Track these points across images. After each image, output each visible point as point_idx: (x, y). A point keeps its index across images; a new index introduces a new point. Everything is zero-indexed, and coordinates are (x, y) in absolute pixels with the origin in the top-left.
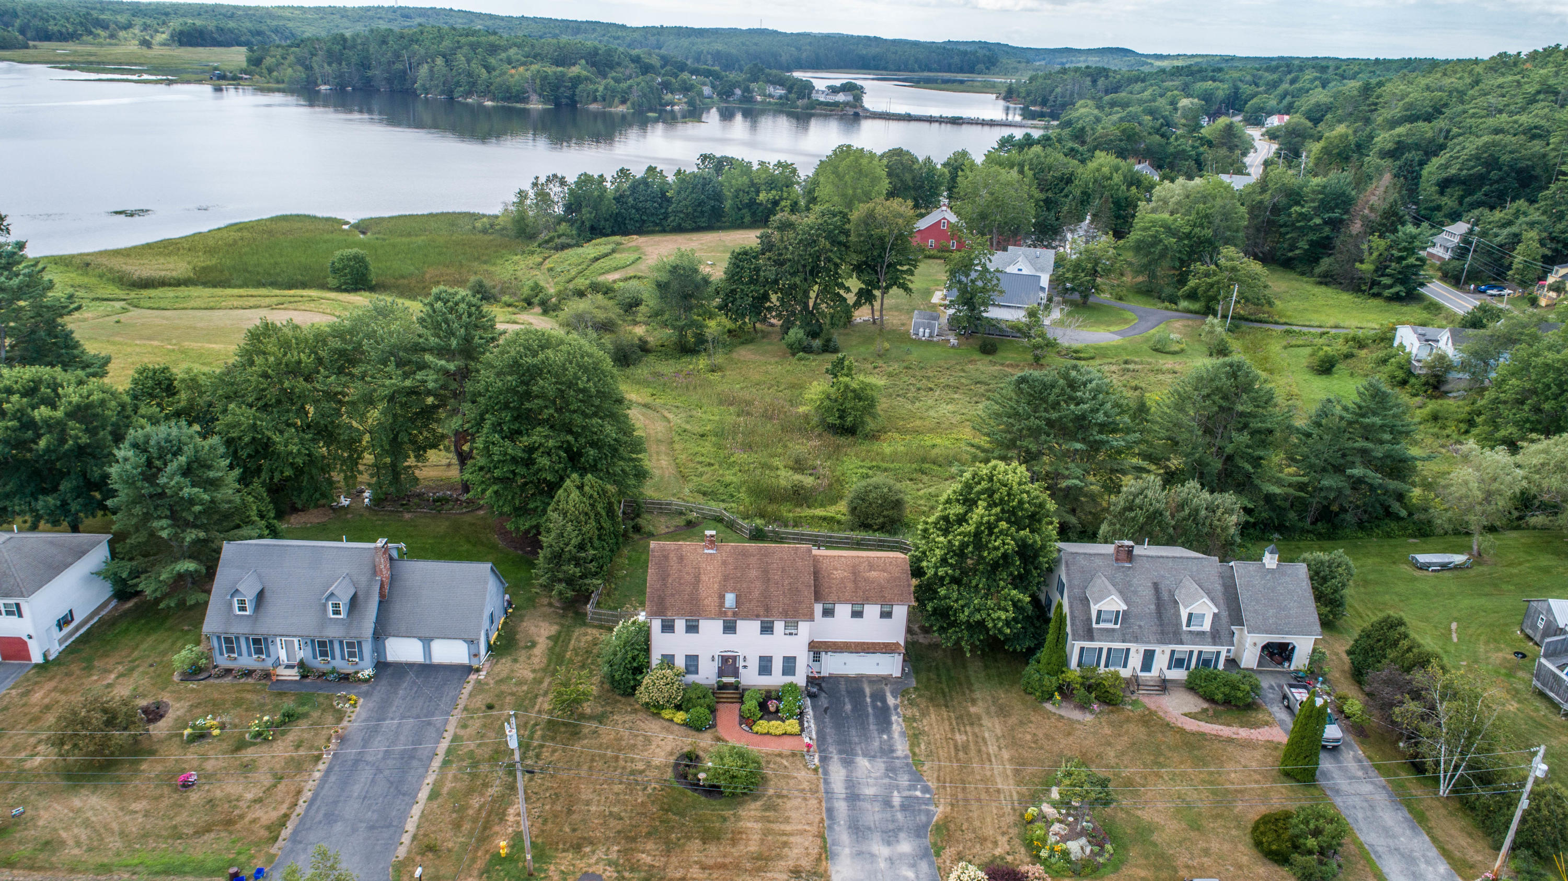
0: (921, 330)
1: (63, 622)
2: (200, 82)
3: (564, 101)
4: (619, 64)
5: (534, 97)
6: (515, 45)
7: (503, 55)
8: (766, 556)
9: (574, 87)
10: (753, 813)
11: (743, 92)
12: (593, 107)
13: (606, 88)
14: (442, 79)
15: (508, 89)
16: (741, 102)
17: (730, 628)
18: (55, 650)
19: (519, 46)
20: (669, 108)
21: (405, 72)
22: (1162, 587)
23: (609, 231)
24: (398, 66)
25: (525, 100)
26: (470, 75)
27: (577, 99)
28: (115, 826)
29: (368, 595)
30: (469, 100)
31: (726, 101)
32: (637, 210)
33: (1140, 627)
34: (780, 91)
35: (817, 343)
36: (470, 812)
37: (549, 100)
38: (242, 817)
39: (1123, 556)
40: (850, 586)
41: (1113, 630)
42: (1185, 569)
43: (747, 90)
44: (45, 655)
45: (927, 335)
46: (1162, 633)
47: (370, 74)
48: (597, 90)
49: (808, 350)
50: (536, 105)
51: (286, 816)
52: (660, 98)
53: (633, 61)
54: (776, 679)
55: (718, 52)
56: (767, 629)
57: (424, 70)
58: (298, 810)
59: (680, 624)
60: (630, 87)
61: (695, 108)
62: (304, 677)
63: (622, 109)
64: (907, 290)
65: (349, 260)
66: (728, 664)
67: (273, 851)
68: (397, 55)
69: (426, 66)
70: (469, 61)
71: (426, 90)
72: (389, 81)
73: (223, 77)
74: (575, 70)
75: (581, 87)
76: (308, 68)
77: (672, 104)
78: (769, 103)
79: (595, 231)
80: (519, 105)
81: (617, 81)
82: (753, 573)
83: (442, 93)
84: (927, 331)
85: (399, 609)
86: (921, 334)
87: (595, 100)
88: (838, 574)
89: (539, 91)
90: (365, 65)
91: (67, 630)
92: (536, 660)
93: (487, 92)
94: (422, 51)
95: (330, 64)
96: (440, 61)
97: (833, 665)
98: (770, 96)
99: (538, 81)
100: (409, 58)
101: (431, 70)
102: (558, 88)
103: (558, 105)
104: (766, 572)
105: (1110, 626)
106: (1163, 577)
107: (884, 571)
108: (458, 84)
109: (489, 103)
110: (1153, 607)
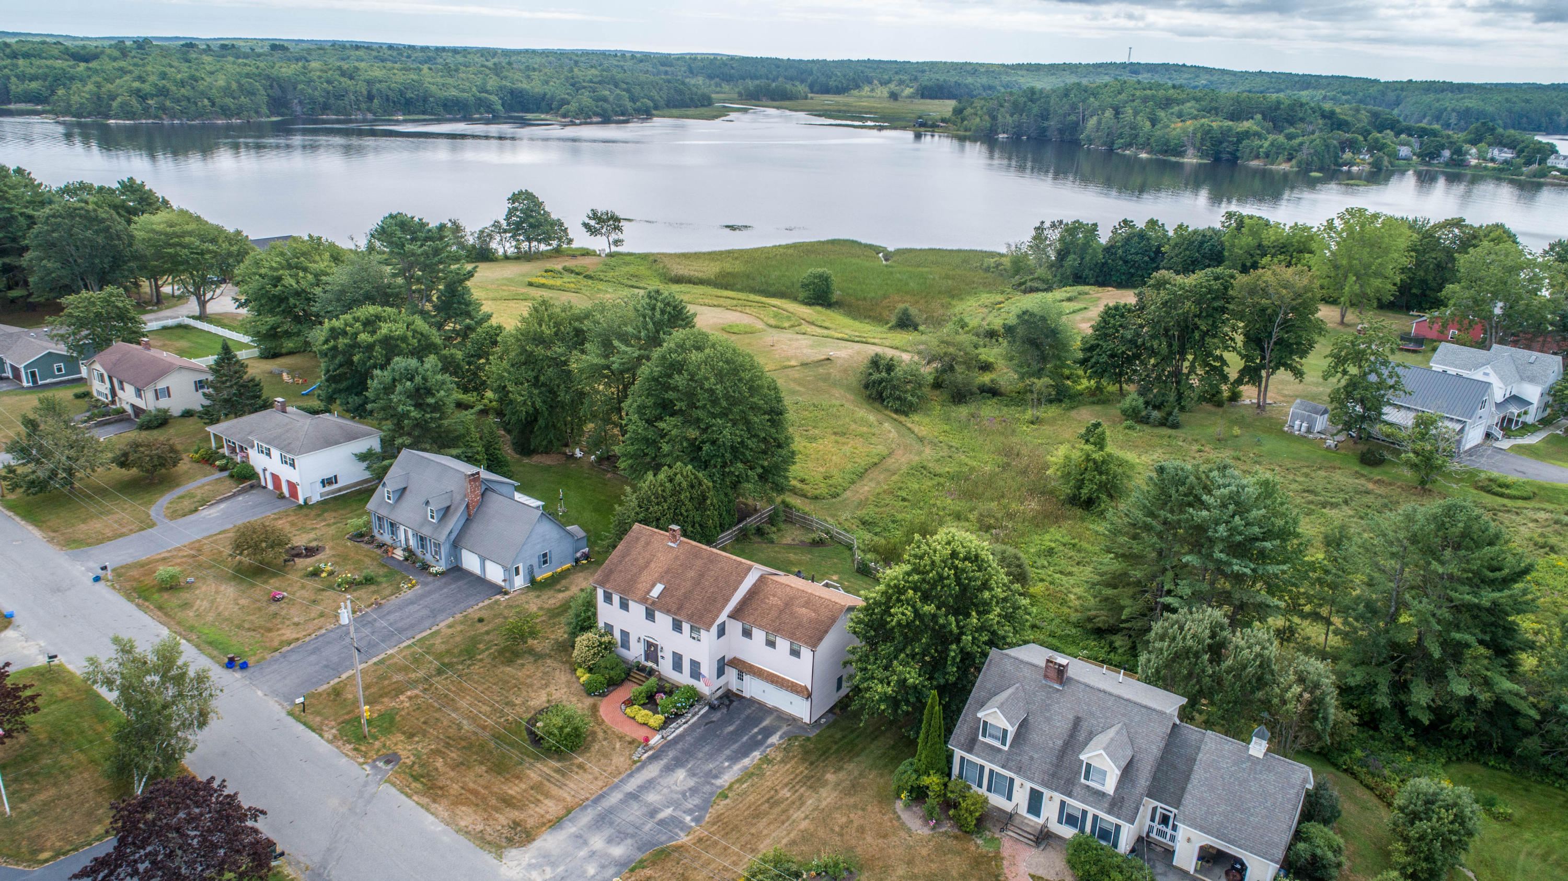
0: (1298, 422)
1: (326, 482)
2: (904, 128)
3: (1225, 156)
4: (1302, 120)
5: (1190, 151)
6: (1194, 99)
7: (1176, 109)
8: (711, 562)
9: (1239, 141)
10: (545, 769)
11: (1453, 154)
12: (1254, 163)
13: (1272, 144)
14: (1106, 131)
15: (1167, 143)
16: (1447, 165)
17: (650, 616)
18: (316, 498)
19: (1197, 100)
20: (1345, 168)
21: (1077, 124)
22: (1085, 725)
23: (1092, 281)
24: (1073, 118)
25: (1181, 154)
26: (1133, 128)
27: (1239, 154)
28: (221, 608)
29: (456, 509)
30: (1127, 152)
31: (1428, 164)
32: (1126, 262)
33: (1032, 758)
34: (1507, 155)
35: (1156, 414)
36: (386, 682)
37: (1207, 155)
38: (278, 630)
39: (1053, 674)
40: (774, 613)
41: (999, 750)
42: (1123, 715)
43: (1458, 152)
44: (305, 501)
45: (1303, 429)
46: (1054, 775)
47: (1046, 124)
48: (1261, 147)
49: (1145, 421)
50: (1191, 159)
51: (298, 639)
52: (1336, 157)
53: (1323, 116)
54: (683, 679)
55: (1468, 110)
56: (677, 627)
57: (1093, 122)
58: (308, 639)
59: (616, 598)
60: (1301, 144)
61: (1380, 170)
62: (406, 559)
63: (1285, 167)
64: (1299, 374)
65: (815, 277)
66: (652, 651)
67: (268, 657)
68: (1074, 107)
69: (1095, 118)
70: (1136, 114)
71: (1090, 141)
72: (1061, 131)
73: (923, 125)
74: (1246, 125)
75: (1245, 142)
76: (994, 118)
77: (1350, 164)
78: (1486, 168)
79: (1078, 279)
80: (1173, 159)
81: (1290, 137)
82: (691, 574)
83: (1104, 144)
84: (1305, 425)
85: (477, 528)
86: (1296, 427)
87: (1257, 157)
88: (773, 600)
89: (1198, 144)
90: (1045, 115)
91: (328, 488)
92: (552, 601)
93: (1145, 146)
94: (1097, 104)
95: (1012, 116)
96: (1109, 113)
97: (753, 688)
98: (1493, 160)
99: (1199, 135)
100: (1084, 110)
101: (1099, 122)
102: (1221, 143)
103: (1217, 159)
104: (702, 575)
105: (997, 744)
106: (1092, 714)
107: (814, 611)
108: (1121, 136)
109: (1144, 156)
110: (1060, 743)
